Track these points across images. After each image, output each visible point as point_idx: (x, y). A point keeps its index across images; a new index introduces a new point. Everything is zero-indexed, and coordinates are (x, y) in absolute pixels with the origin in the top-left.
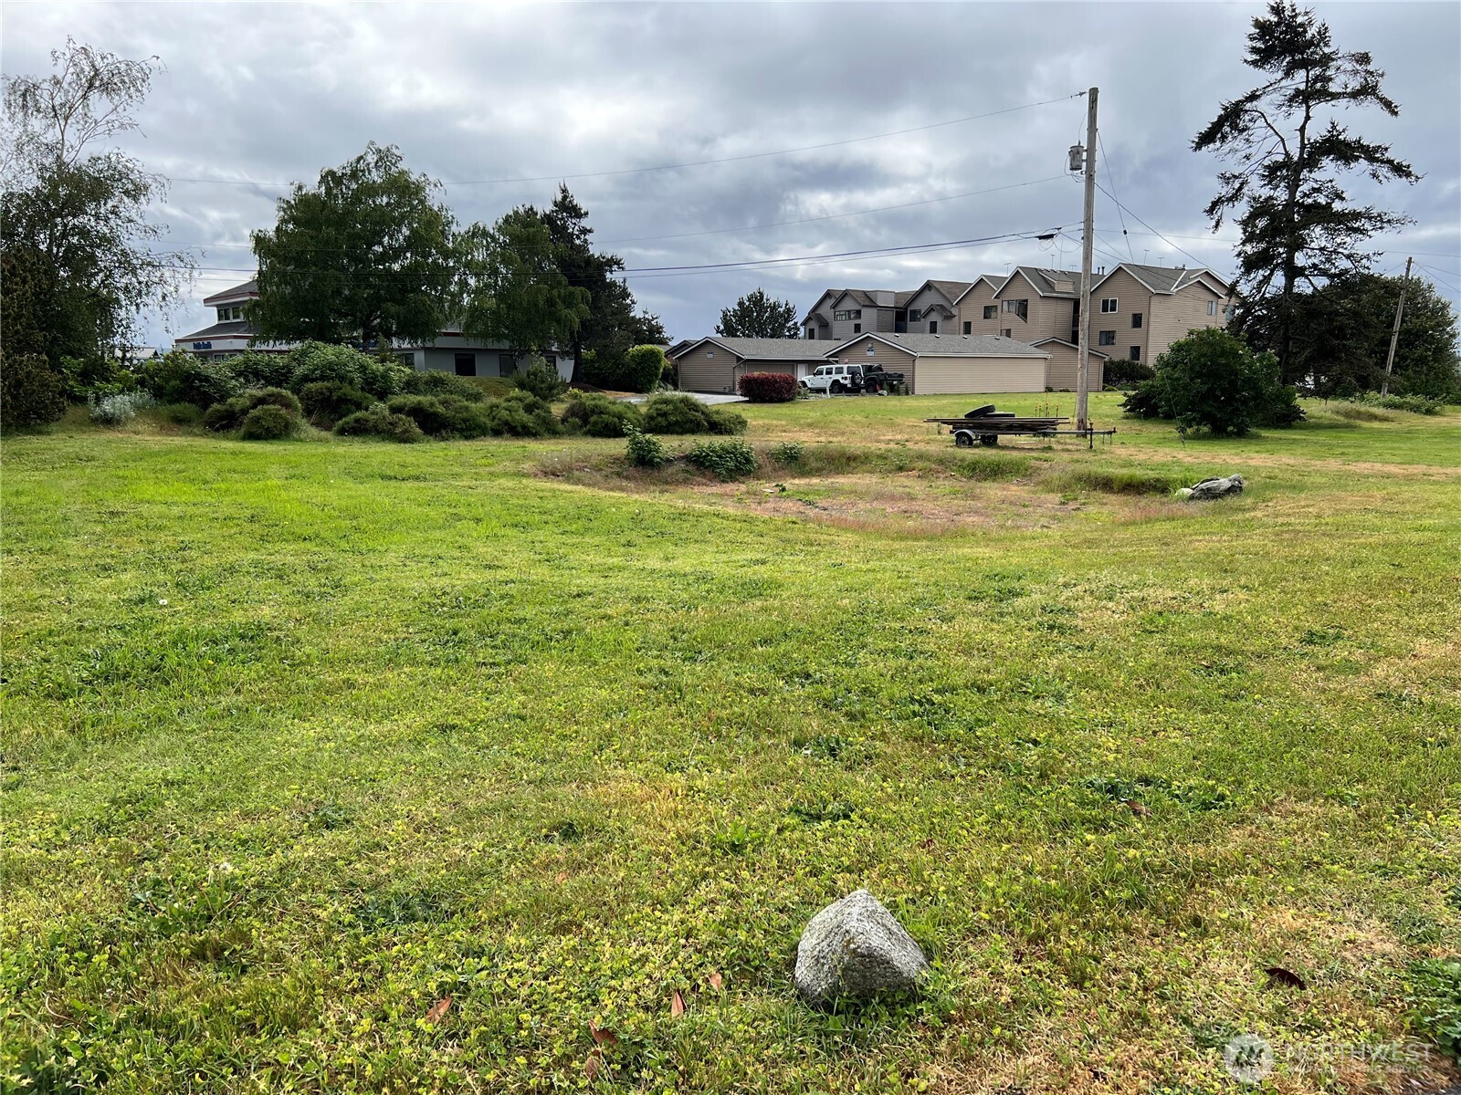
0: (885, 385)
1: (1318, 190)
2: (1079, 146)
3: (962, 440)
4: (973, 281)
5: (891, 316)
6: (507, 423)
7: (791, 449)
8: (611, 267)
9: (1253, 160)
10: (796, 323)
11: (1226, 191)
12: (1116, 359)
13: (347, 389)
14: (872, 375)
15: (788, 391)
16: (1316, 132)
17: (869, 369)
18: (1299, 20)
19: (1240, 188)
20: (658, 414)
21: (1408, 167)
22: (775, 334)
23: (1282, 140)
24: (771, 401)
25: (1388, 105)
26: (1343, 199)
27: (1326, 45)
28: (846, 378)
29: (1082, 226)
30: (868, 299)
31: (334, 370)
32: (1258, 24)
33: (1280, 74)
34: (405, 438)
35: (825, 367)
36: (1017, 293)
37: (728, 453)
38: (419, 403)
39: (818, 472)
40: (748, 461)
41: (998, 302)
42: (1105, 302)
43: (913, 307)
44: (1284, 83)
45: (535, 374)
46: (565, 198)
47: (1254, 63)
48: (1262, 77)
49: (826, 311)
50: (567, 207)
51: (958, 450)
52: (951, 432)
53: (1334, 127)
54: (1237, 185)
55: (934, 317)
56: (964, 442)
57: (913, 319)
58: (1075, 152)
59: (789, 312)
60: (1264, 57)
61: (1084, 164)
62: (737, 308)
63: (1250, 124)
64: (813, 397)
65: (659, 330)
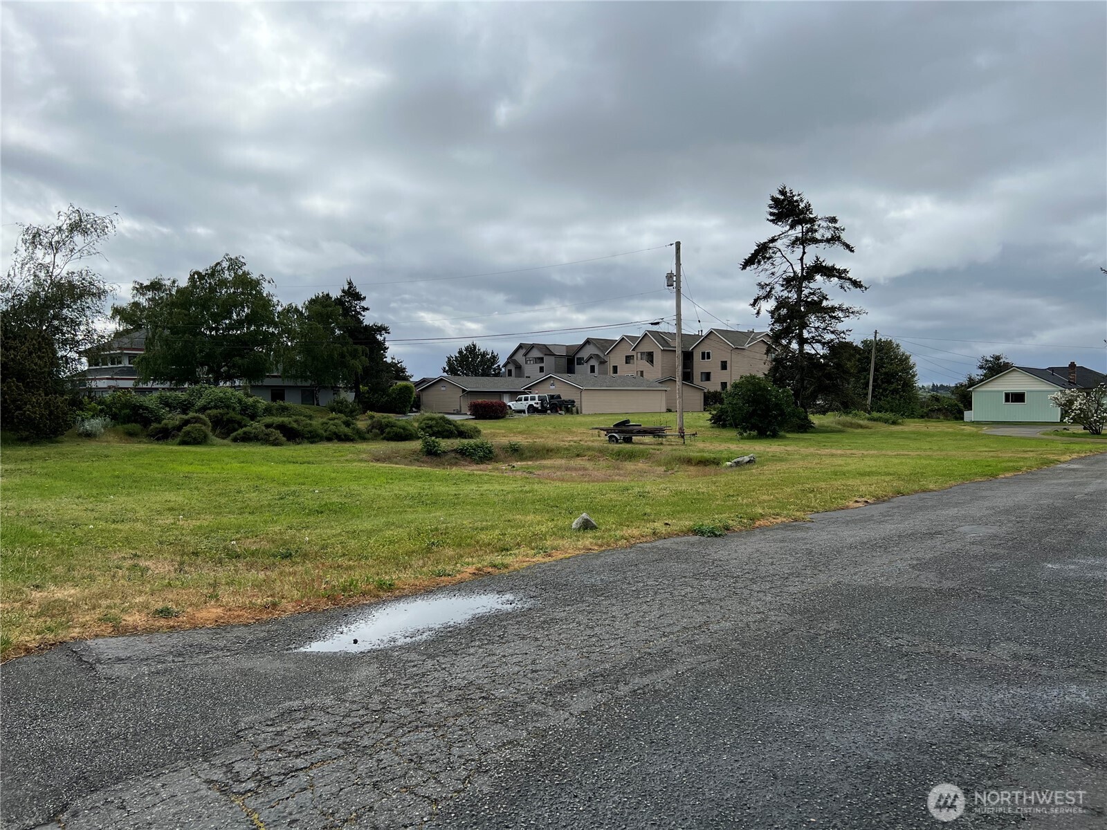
0: (563, 408)
1: (813, 294)
2: (672, 273)
3: (612, 439)
4: (618, 338)
5: (564, 362)
6: (335, 433)
7: (514, 445)
8: (381, 332)
9: (777, 275)
10: (499, 366)
11: (762, 293)
12: (712, 390)
13: (232, 414)
14: (554, 401)
15: (501, 412)
16: (809, 261)
17: (552, 397)
18: (795, 198)
19: (770, 291)
20: (427, 427)
21: (860, 282)
22: (486, 374)
23: (791, 265)
24: (491, 418)
25: (848, 247)
26: (827, 299)
27: (811, 213)
28: (537, 403)
29: (675, 318)
30: (546, 350)
31: (223, 402)
32: (773, 199)
33: (788, 227)
34: (276, 443)
35: (523, 396)
36: (646, 348)
37: (479, 447)
38: (283, 422)
39: (531, 458)
40: (491, 452)
41: (634, 353)
42: (703, 354)
43: (579, 356)
44: (790, 232)
45: (342, 403)
46: (350, 288)
47: (771, 221)
48: (776, 229)
49: (520, 358)
50: (352, 294)
51: (610, 445)
52: (606, 435)
53: (818, 259)
54: (768, 290)
55: (593, 362)
56: (613, 441)
57: (579, 363)
58: (670, 276)
59: (494, 358)
60: (777, 218)
61: (675, 283)
62: (457, 355)
63: (773, 255)
64: (517, 416)
65: (403, 370)
